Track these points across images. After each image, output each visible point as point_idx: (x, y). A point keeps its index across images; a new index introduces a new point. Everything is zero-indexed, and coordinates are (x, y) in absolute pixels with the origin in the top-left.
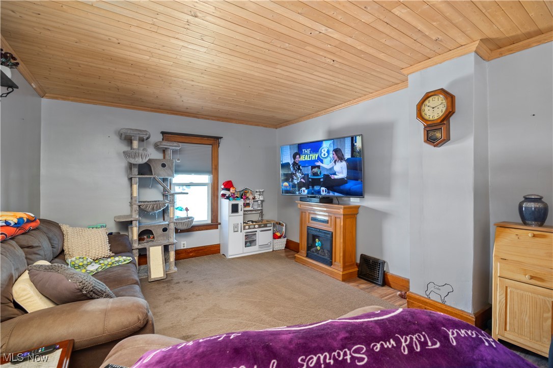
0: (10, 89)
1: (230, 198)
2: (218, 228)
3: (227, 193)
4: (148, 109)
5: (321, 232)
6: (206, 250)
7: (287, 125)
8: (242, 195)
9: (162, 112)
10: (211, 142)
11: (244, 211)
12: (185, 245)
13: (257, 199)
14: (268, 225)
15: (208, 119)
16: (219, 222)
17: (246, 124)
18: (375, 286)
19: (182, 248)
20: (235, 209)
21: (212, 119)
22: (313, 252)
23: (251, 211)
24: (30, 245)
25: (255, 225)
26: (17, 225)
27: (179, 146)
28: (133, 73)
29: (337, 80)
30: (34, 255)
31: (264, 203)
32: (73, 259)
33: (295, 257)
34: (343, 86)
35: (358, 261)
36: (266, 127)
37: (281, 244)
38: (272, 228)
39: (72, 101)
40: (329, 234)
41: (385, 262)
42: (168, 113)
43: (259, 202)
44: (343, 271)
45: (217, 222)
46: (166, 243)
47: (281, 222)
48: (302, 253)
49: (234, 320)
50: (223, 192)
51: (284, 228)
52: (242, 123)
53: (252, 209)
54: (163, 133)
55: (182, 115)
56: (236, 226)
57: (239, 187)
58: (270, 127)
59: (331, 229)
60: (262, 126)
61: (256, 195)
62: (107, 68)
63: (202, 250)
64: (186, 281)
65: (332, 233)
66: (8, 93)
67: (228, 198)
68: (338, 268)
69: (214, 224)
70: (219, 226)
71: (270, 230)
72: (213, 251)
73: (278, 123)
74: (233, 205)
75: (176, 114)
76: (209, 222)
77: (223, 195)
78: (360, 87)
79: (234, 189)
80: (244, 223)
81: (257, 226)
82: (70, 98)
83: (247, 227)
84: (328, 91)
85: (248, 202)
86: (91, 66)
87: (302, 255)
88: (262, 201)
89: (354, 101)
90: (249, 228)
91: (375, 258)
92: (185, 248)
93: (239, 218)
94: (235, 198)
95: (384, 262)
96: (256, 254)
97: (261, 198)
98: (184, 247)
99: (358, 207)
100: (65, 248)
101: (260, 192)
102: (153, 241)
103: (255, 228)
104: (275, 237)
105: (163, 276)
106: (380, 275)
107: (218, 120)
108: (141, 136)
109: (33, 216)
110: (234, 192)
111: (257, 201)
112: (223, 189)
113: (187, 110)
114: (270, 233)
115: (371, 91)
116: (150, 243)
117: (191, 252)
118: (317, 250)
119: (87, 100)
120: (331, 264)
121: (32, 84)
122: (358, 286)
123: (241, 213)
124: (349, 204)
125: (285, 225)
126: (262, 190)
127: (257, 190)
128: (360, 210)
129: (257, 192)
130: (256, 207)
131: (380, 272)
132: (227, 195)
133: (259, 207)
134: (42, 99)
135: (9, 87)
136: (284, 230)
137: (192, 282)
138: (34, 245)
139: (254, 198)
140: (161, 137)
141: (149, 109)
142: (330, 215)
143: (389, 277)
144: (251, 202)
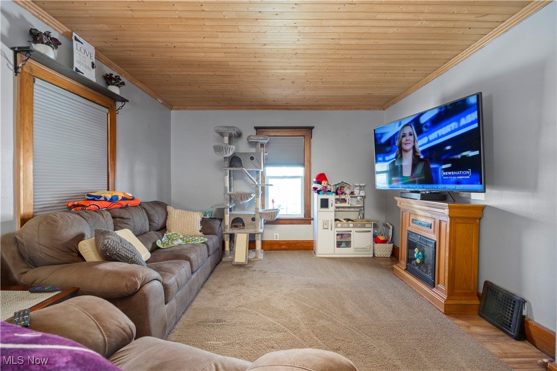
0: (123, 103)
1: (320, 192)
2: (310, 224)
3: (319, 187)
4: (243, 107)
5: (423, 240)
6: (298, 245)
7: (394, 103)
8: (338, 189)
9: (256, 109)
10: (303, 133)
11: (337, 207)
12: (278, 237)
13: (357, 195)
14: (366, 226)
15: (300, 109)
16: (312, 217)
17: (344, 109)
18: (503, 336)
19: (275, 239)
20: (324, 204)
21: (304, 109)
22: (413, 265)
23: (349, 207)
24: (121, 216)
25: (349, 224)
26: (111, 200)
27: (267, 139)
28: (206, 73)
29: (421, 17)
30: (124, 225)
31: (365, 200)
32: (170, 234)
33: (393, 269)
34: (438, 24)
35: (481, 291)
36: (369, 109)
37: (384, 250)
38: (372, 229)
39: (190, 109)
40: (431, 243)
41: (525, 302)
42: (261, 109)
43: (359, 198)
44: (448, 299)
45: (310, 217)
46: (252, 231)
47: (388, 224)
48: (401, 264)
49: (270, 320)
50: (314, 185)
51: (391, 231)
52: (338, 109)
53: (349, 205)
54: (256, 128)
55: (274, 109)
56: (325, 223)
57: (333, 181)
58: (374, 109)
59: (434, 237)
60: (364, 109)
61: (355, 191)
62: (187, 73)
63: (294, 244)
64: (261, 271)
65: (435, 243)
66: (122, 106)
67: (318, 192)
68: (440, 294)
69: (307, 219)
70: (312, 221)
71: (370, 231)
72: (307, 247)
73: (386, 102)
74: (322, 200)
75: (269, 109)
76: (302, 216)
77: (315, 189)
78: (473, 17)
79: (326, 182)
80: (336, 220)
81: (351, 225)
82: (188, 107)
83: (339, 225)
84: (418, 39)
85: (343, 197)
86: (178, 75)
87: (401, 267)
88: (364, 197)
89: (477, 44)
90: (342, 227)
91: (507, 291)
92: (278, 239)
93: (329, 214)
94: (327, 192)
95: (523, 302)
96: (350, 258)
97: (362, 194)
98: (276, 238)
99: (482, 208)
100: (167, 224)
101: (360, 186)
102: (243, 229)
103: (349, 227)
104: (376, 240)
105: (244, 261)
106: (514, 320)
107: (311, 109)
108: (230, 132)
109: (131, 195)
110: (325, 185)
111: (356, 197)
112: (315, 182)
113: (275, 103)
114: (370, 235)
115: (499, 18)
116: (240, 231)
117: (283, 245)
118: (417, 263)
119: (199, 107)
120: (433, 285)
121: (158, 100)
122: (468, 327)
123: (331, 208)
124: (469, 203)
125: (391, 227)
126: (363, 185)
127: (357, 184)
128: (486, 213)
129: (356, 186)
130: (354, 204)
131: (515, 315)
132: (318, 189)
133: (359, 204)
134: (172, 111)
135: (123, 101)
136: (390, 234)
137: (266, 272)
138: (124, 217)
139: (352, 193)
140: (254, 132)
141: (245, 107)
142: (433, 216)
143: (531, 328)
144: (348, 197)
